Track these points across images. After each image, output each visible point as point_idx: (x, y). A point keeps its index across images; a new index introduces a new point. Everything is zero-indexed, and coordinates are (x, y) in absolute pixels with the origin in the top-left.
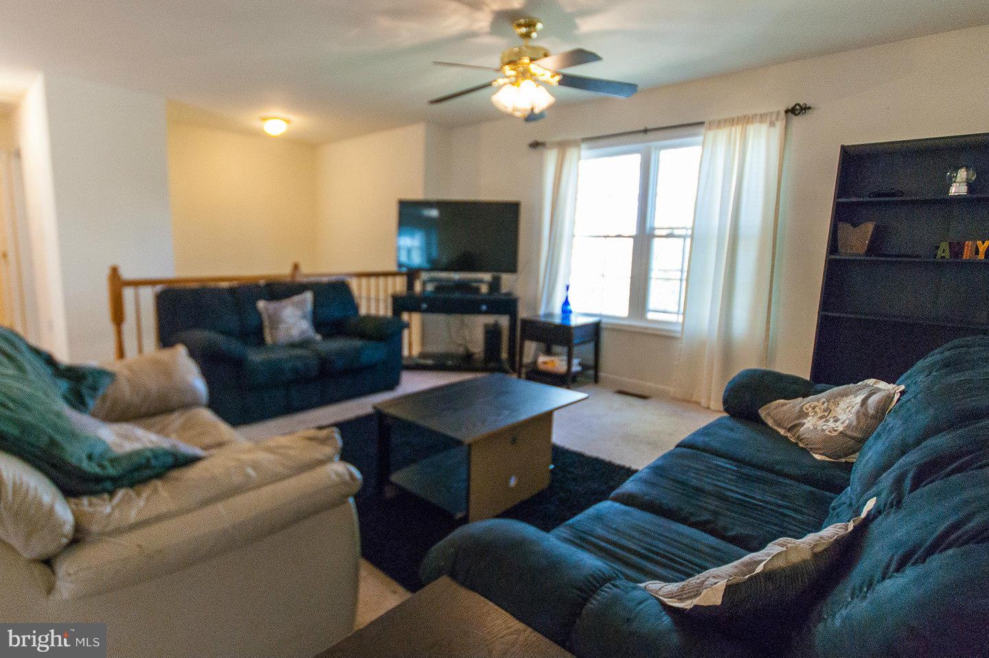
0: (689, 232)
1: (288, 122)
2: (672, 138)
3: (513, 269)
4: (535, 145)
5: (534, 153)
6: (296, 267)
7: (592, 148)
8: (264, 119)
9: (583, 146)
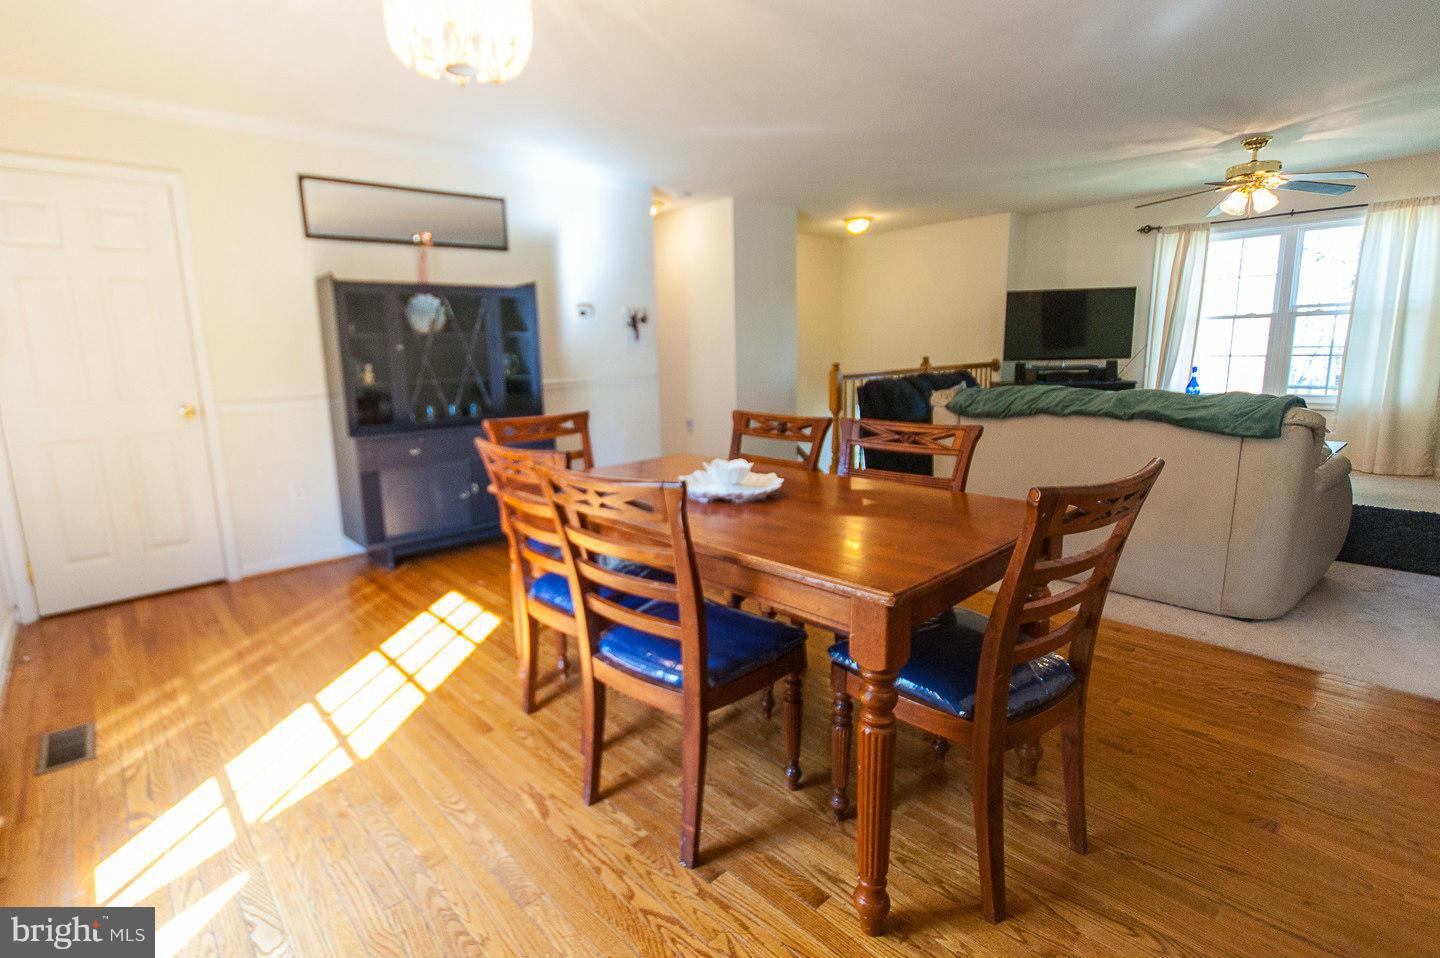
0: (1349, 308)
1: (870, 219)
2: (1321, 220)
3: (1127, 355)
4: (1147, 230)
5: (1148, 237)
6: (926, 360)
7: (1219, 231)
8: (846, 220)
9: (1212, 229)
